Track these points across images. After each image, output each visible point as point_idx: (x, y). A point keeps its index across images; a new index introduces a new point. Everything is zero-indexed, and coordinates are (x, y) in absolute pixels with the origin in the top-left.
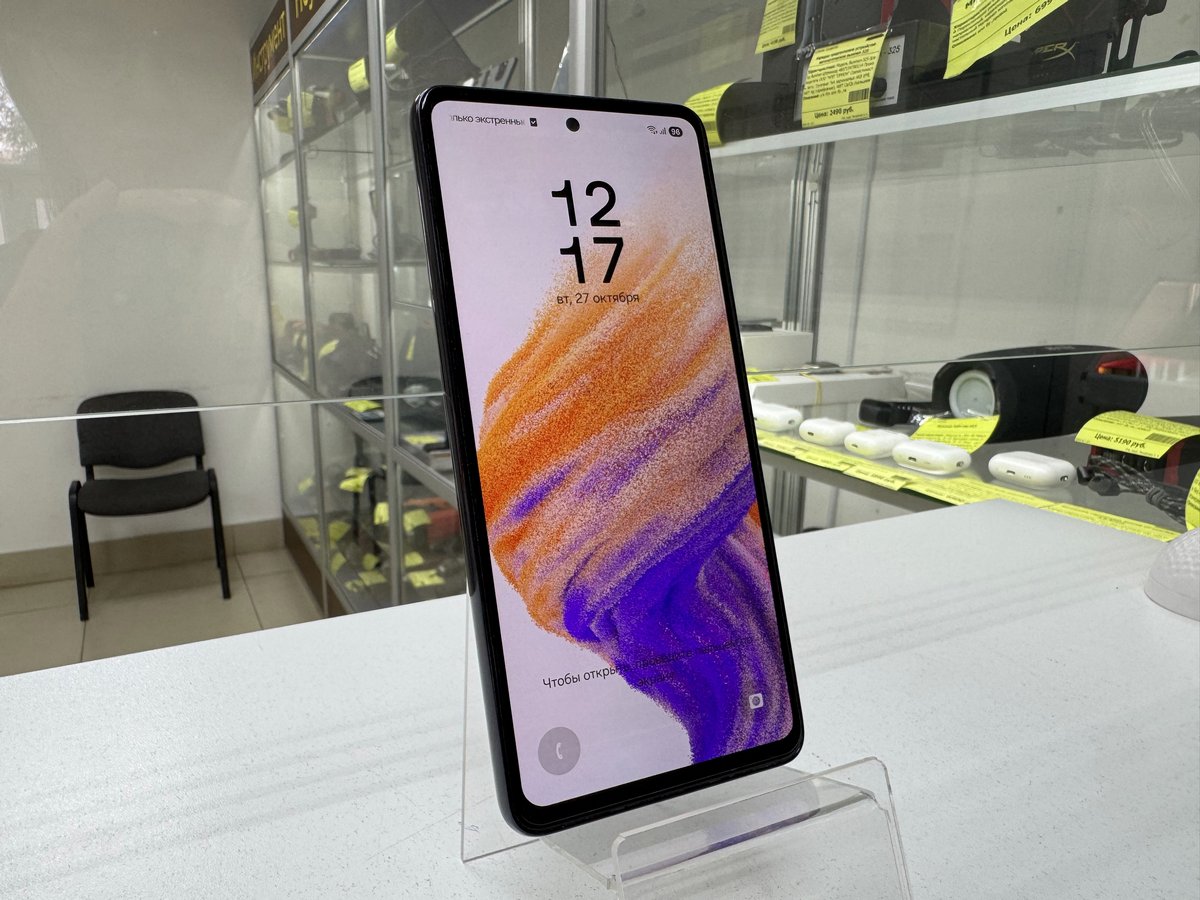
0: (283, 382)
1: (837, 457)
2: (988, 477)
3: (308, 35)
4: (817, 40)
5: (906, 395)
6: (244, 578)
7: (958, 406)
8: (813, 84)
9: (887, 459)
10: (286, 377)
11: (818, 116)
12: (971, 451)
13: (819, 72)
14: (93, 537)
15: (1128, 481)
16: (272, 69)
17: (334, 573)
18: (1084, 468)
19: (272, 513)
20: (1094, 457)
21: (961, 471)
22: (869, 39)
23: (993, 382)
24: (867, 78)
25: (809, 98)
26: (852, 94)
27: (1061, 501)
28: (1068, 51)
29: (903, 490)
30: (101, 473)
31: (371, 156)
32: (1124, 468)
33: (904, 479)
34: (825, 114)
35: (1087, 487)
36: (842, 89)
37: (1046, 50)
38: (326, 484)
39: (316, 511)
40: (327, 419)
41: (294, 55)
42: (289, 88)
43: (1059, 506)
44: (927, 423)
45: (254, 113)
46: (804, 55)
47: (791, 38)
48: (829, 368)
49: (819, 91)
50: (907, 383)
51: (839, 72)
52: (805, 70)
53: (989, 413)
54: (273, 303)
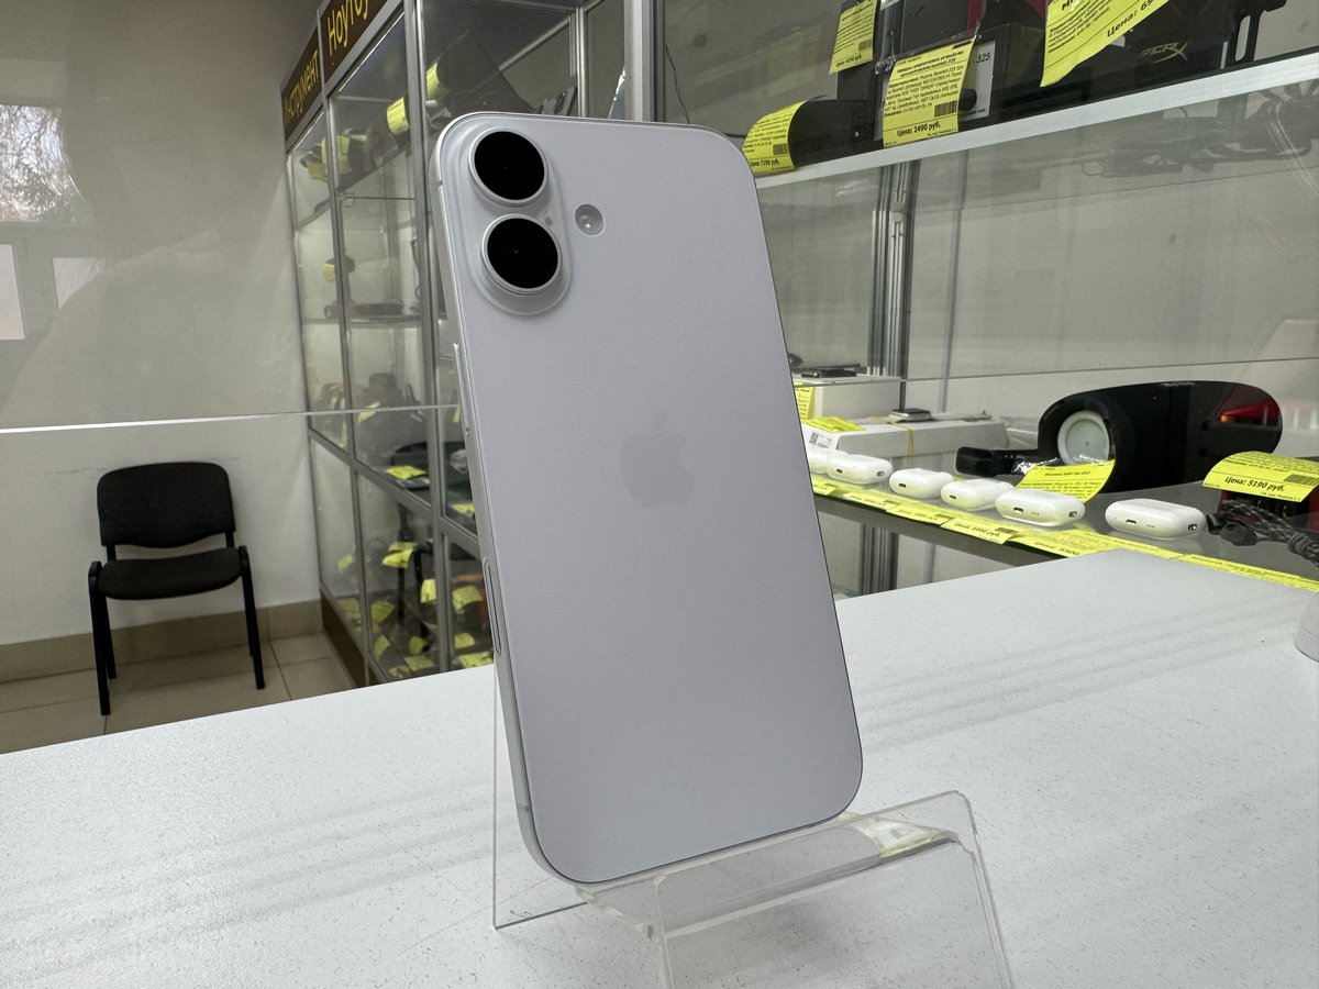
0: (321, 451)
1: (934, 510)
2: (1104, 528)
3: (341, 76)
4: (897, 52)
5: (1008, 442)
6: (279, 666)
7: (1069, 452)
8: (896, 99)
9: (990, 512)
10: (324, 446)
11: (901, 133)
12: (1085, 500)
13: (900, 86)
14: (115, 622)
15: (1267, 528)
16: (305, 112)
17: (378, 659)
18: (1215, 515)
19: (310, 594)
20: (1225, 502)
21: (1074, 522)
22: (955, 47)
23: (1106, 422)
24: (954, 90)
25: (890, 115)
26: (938, 107)
27: (1190, 553)
28: (1179, 52)
29: (1008, 543)
30: (124, 553)
31: (413, 202)
32: (1261, 513)
33: (1009, 531)
34: (909, 132)
35: (1218, 537)
36: (926, 103)
37: (1154, 51)
38: (368, 560)
39: (357, 592)
40: (367, 487)
41: (328, 97)
42: (324, 132)
43: (1188, 558)
44: (1032, 471)
45: (286, 161)
46: (884, 67)
47: (868, 55)
48: (920, 415)
49: (901, 106)
50: (1009, 429)
51: (923, 85)
52: (884, 86)
53: (1103, 458)
54: (309, 365)
